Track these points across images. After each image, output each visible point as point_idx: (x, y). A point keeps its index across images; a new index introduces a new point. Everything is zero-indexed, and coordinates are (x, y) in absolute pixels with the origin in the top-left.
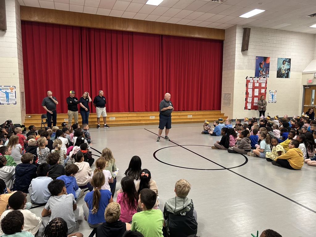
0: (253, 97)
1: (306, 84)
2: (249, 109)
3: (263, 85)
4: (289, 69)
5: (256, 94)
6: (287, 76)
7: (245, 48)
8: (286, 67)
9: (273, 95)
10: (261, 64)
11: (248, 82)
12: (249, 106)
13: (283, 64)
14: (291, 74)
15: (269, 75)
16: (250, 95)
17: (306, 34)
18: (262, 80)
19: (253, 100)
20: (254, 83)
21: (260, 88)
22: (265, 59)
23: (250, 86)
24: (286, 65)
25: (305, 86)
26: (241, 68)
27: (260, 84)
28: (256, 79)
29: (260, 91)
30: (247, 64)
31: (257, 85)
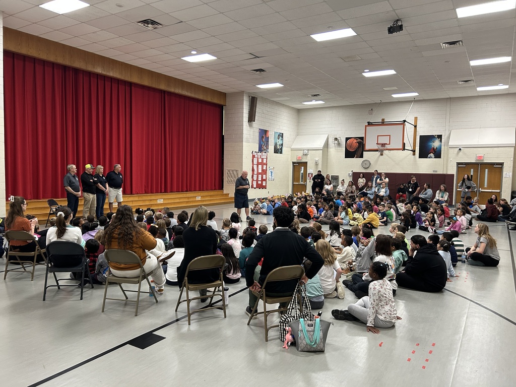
0: (258, 174)
1: (295, 161)
2: (255, 188)
3: (265, 162)
4: (282, 145)
5: (260, 171)
6: (281, 153)
7: (251, 119)
8: (280, 142)
9: (271, 172)
10: (263, 137)
11: (254, 156)
12: (255, 186)
13: (278, 139)
14: (284, 149)
15: (269, 150)
16: (256, 173)
17: (293, 108)
18: (264, 155)
19: (258, 177)
20: (258, 158)
21: (262, 164)
22: (266, 132)
23: (255, 162)
24: (280, 139)
25: (294, 163)
26: (248, 141)
27: (263, 159)
28: (260, 154)
29: (262, 167)
30: (252, 136)
31: (260, 161)
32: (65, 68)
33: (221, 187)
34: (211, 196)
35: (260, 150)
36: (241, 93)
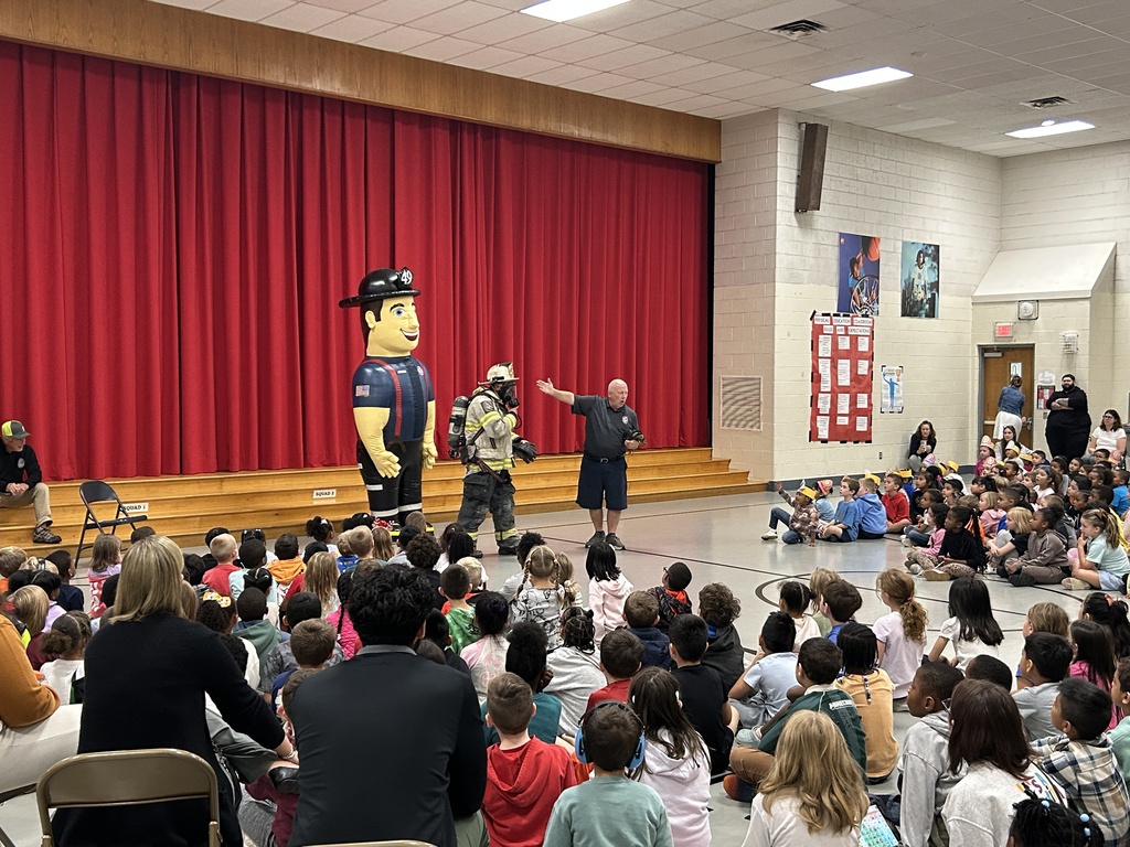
0: (836, 390)
1: (988, 341)
2: (824, 441)
3: (863, 346)
4: (935, 286)
5: (844, 380)
6: (931, 314)
7: (807, 199)
8: (925, 276)
9: (892, 384)
10: (854, 262)
11: (818, 331)
12: (824, 433)
13: (920, 265)
14: (943, 301)
15: (880, 307)
16: (826, 386)
17: (979, 155)
18: (860, 325)
19: (834, 403)
20: (835, 337)
21: (853, 355)
22: (867, 243)
23: (825, 348)
24: (926, 266)
25: (983, 349)
26: (794, 279)
27: (854, 340)
28: (843, 321)
29: (854, 367)
30: (812, 261)
31: (844, 344)
32: (176, 79)
33: (705, 439)
34: (660, 468)
35: (845, 306)
36: (770, 116)
